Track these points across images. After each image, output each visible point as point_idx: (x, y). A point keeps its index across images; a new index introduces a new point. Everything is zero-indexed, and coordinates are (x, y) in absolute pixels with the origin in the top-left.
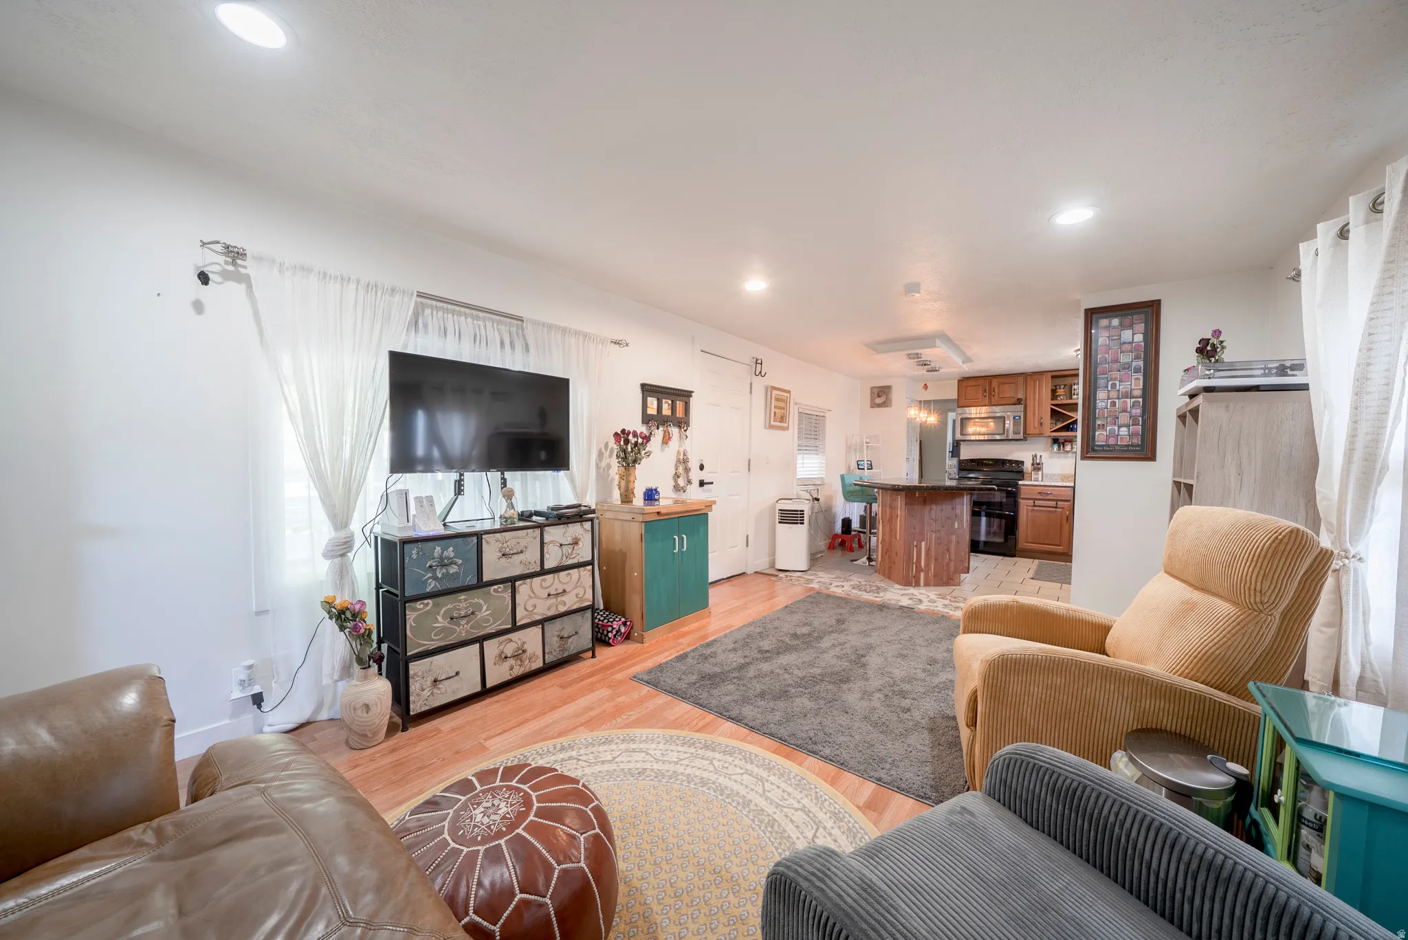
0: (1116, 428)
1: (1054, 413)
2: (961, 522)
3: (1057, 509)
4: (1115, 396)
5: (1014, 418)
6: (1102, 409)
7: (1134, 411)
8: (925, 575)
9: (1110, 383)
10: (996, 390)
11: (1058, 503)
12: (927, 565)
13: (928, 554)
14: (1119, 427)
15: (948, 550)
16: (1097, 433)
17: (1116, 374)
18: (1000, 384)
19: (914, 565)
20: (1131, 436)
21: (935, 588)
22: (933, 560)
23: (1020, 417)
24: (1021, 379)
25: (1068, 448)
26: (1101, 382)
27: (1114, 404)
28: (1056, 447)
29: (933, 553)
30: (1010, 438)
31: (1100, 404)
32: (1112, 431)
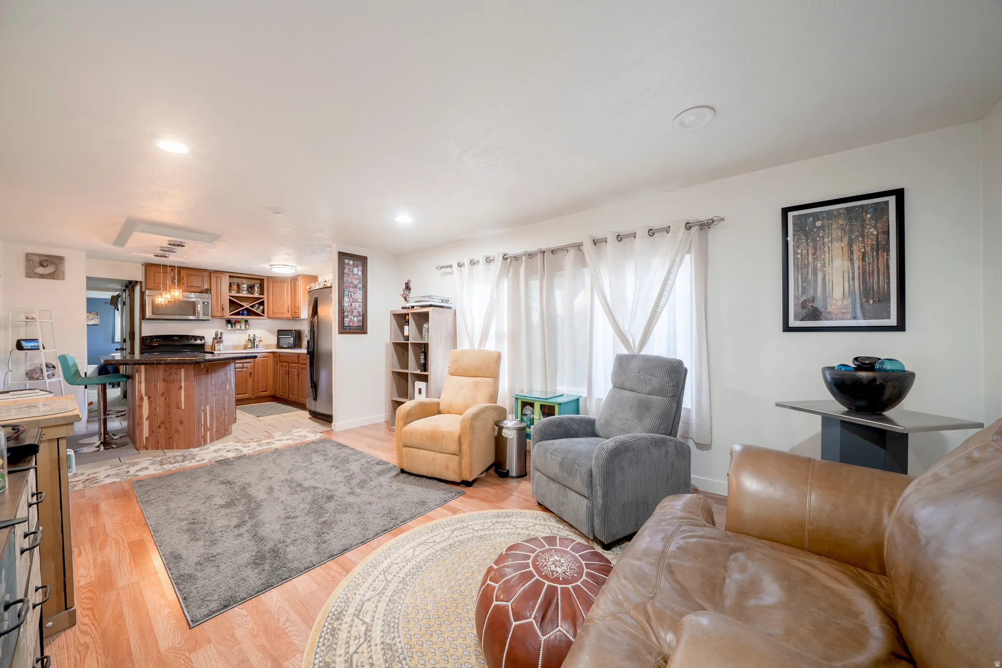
0: (353, 317)
1: (231, 302)
2: (230, 386)
3: (244, 369)
4: (352, 301)
5: (203, 303)
6: (346, 307)
7: (359, 309)
8: (210, 433)
9: (350, 294)
10: (185, 279)
11: (244, 364)
12: (211, 424)
13: (212, 415)
14: (354, 317)
15: (224, 409)
16: (345, 320)
17: (351, 289)
18: (188, 275)
19: (203, 427)
20: (358, 321)
21: (218, 440)
22: (215, 419)
23: (208, 303)
24: (206, 274)
25: (238, 326)
26: (346, 293)
27: (351, 305)
28: (229, 326)
29: (214, 413)
30: (201, 318)
31: (346, 305)
32: (351, 319)
